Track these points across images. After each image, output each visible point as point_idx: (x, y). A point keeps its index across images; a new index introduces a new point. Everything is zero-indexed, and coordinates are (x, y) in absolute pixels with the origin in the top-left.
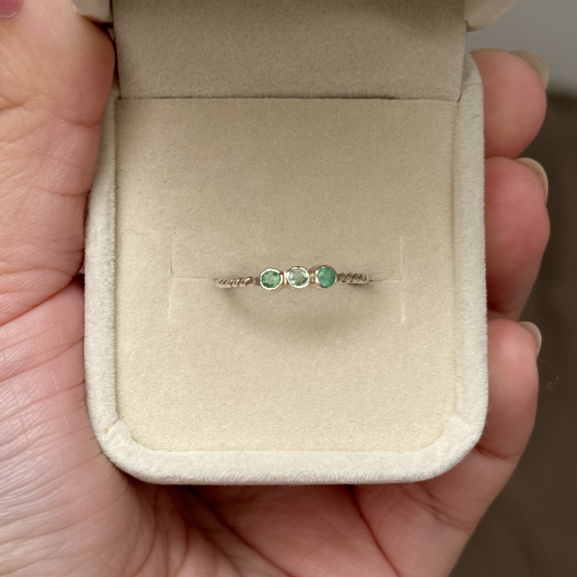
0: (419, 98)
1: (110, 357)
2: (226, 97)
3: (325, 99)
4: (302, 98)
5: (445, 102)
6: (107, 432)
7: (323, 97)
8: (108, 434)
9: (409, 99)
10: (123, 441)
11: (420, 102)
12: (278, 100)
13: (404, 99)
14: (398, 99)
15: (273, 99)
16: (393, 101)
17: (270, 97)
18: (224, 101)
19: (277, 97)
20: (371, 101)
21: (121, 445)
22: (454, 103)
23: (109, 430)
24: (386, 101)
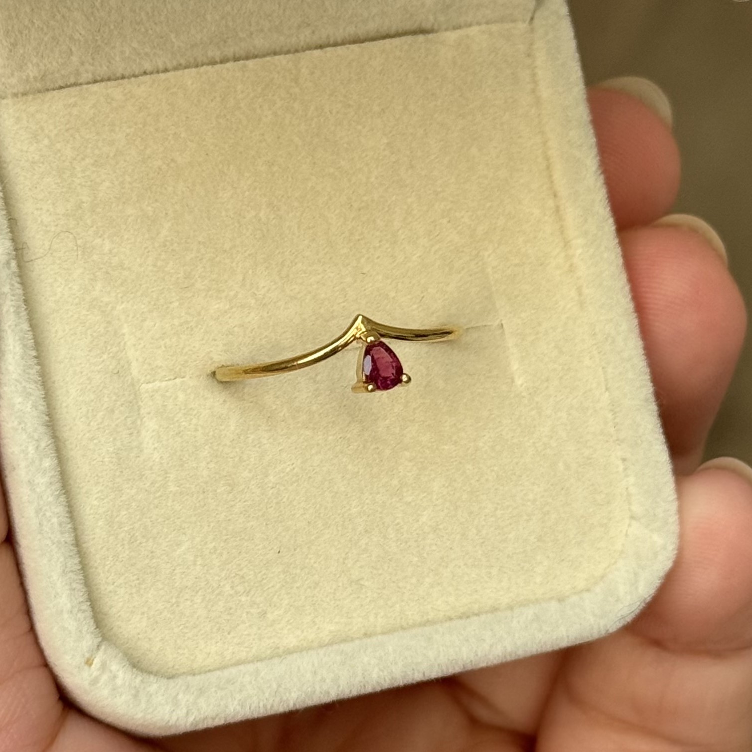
0: (470, 25)
1: (69, 538)
2: (166, 70)
3: (325, 50)
4: (288, 52)
5: (511, 25)
6: (90, 665)
7: (321, 47)
8: (93, 666)
9: (455, 28)
10: (121, 674)
11: (474, 30)
12: (250, 63)
13: (446, 30)
14: (437, 32)
15: (242, 62)
16: (430, 36)
17: (236, 59)
18: (162, 76)
19: (247, 58)
20: (396, 41)
21: (119, 682)
22: (526, 25)
23: (93, 660)
24: (421, 38)
